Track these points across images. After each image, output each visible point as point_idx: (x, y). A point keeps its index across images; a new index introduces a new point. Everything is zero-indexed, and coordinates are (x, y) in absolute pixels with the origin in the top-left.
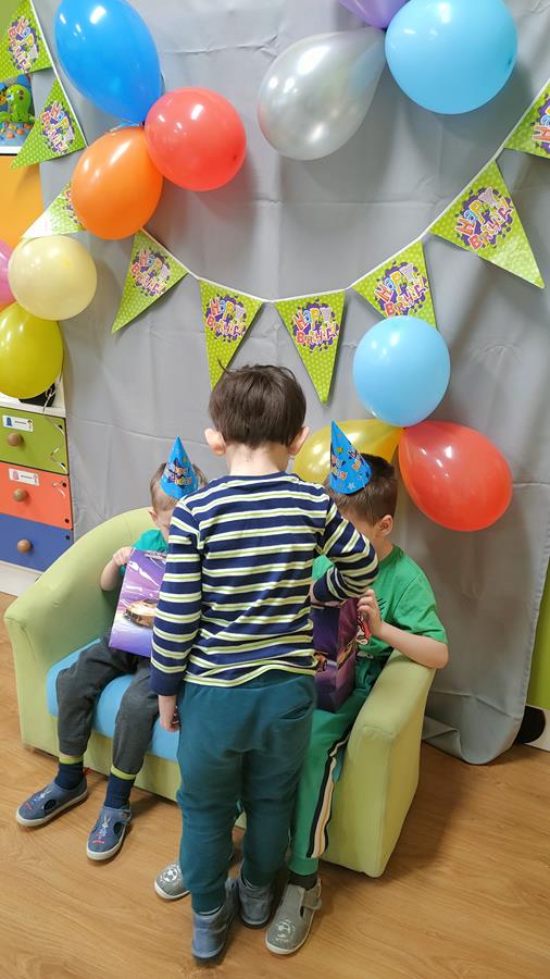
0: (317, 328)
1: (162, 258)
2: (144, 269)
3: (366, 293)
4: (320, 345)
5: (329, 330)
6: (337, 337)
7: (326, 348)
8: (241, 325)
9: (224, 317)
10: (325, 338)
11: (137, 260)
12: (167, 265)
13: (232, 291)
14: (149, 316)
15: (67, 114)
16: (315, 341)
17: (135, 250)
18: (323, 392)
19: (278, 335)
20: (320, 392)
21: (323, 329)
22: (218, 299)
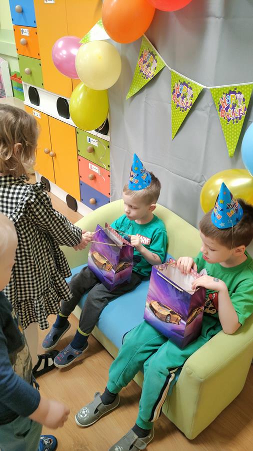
0: (233, 108)
1: (154, 56)
2: (145, 62)
4: (233, 120)
5: (240, 110)
6: (244, 115)
7: (237, 122)
8: (190, 101)
9: (182, 96)
10: (237, 115)
11: (142, 56)
12: (156, 60)
13: (187, 80)
14: (145, 91)
16: (231, 116)
17: (141, 50)
18: (231, 150)
19: (210, 110)
20: (230, 150)
21: (237, 109)
22: (179, 83)
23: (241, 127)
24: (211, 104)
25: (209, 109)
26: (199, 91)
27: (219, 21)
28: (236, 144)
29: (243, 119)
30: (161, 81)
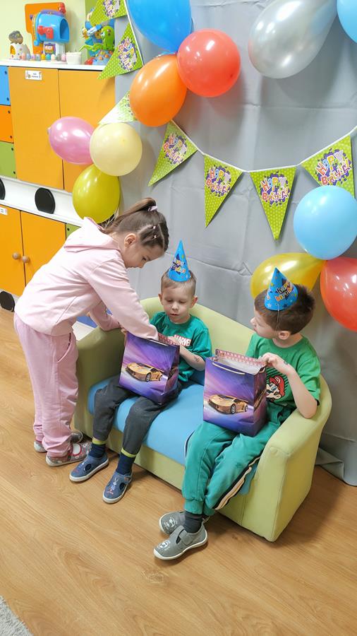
0: (276, 190)
1: (182, 140)
2: (171, 146)
3: (310, 169)
4: (276, 202)
6: (288, 197)
7: (280, 204)
8: (227, 186)
9: (217, 180)
10: (281, 197)
11: (167, 140)
12: (186, 145)
13: (223, 164)
14: (172, 177)
15: (134, 45)
16: (274, 199)
17: (166, 134)
18: (276, 233)
19: (250, 193)
20: (274, 233)
21: (279, 192)
22: (214, 168)
23: (285, 209)
24: (251, 187)
25: (248, 193)
26: (238, 175)
27: (257, 108)
28: (280, 226)
29: (287, 200)
30: (191, 166)
